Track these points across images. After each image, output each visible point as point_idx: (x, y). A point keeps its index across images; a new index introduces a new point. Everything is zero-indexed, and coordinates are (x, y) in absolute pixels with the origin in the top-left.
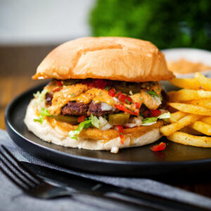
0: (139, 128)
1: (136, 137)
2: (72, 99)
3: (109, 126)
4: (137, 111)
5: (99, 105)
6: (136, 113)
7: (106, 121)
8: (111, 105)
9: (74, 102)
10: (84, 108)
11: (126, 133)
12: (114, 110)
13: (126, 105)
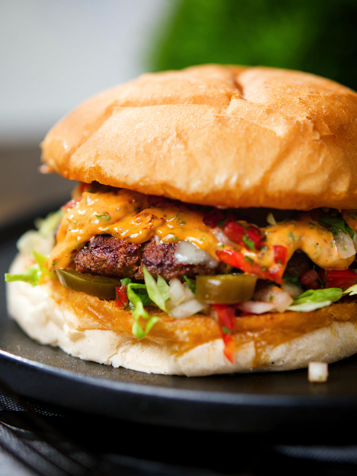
0: (281, 318)
1: (273, 343)
2: (102, 229)
3: (194, 307)
4: (277, 269)
5: (171, 246)
6: (273, 275)
7: (189, 293)
8: (206, 250)
9: (107, 236)
10: (129, 254)
11: (242, 331)
12: (212, 264)
13: (246, 253)
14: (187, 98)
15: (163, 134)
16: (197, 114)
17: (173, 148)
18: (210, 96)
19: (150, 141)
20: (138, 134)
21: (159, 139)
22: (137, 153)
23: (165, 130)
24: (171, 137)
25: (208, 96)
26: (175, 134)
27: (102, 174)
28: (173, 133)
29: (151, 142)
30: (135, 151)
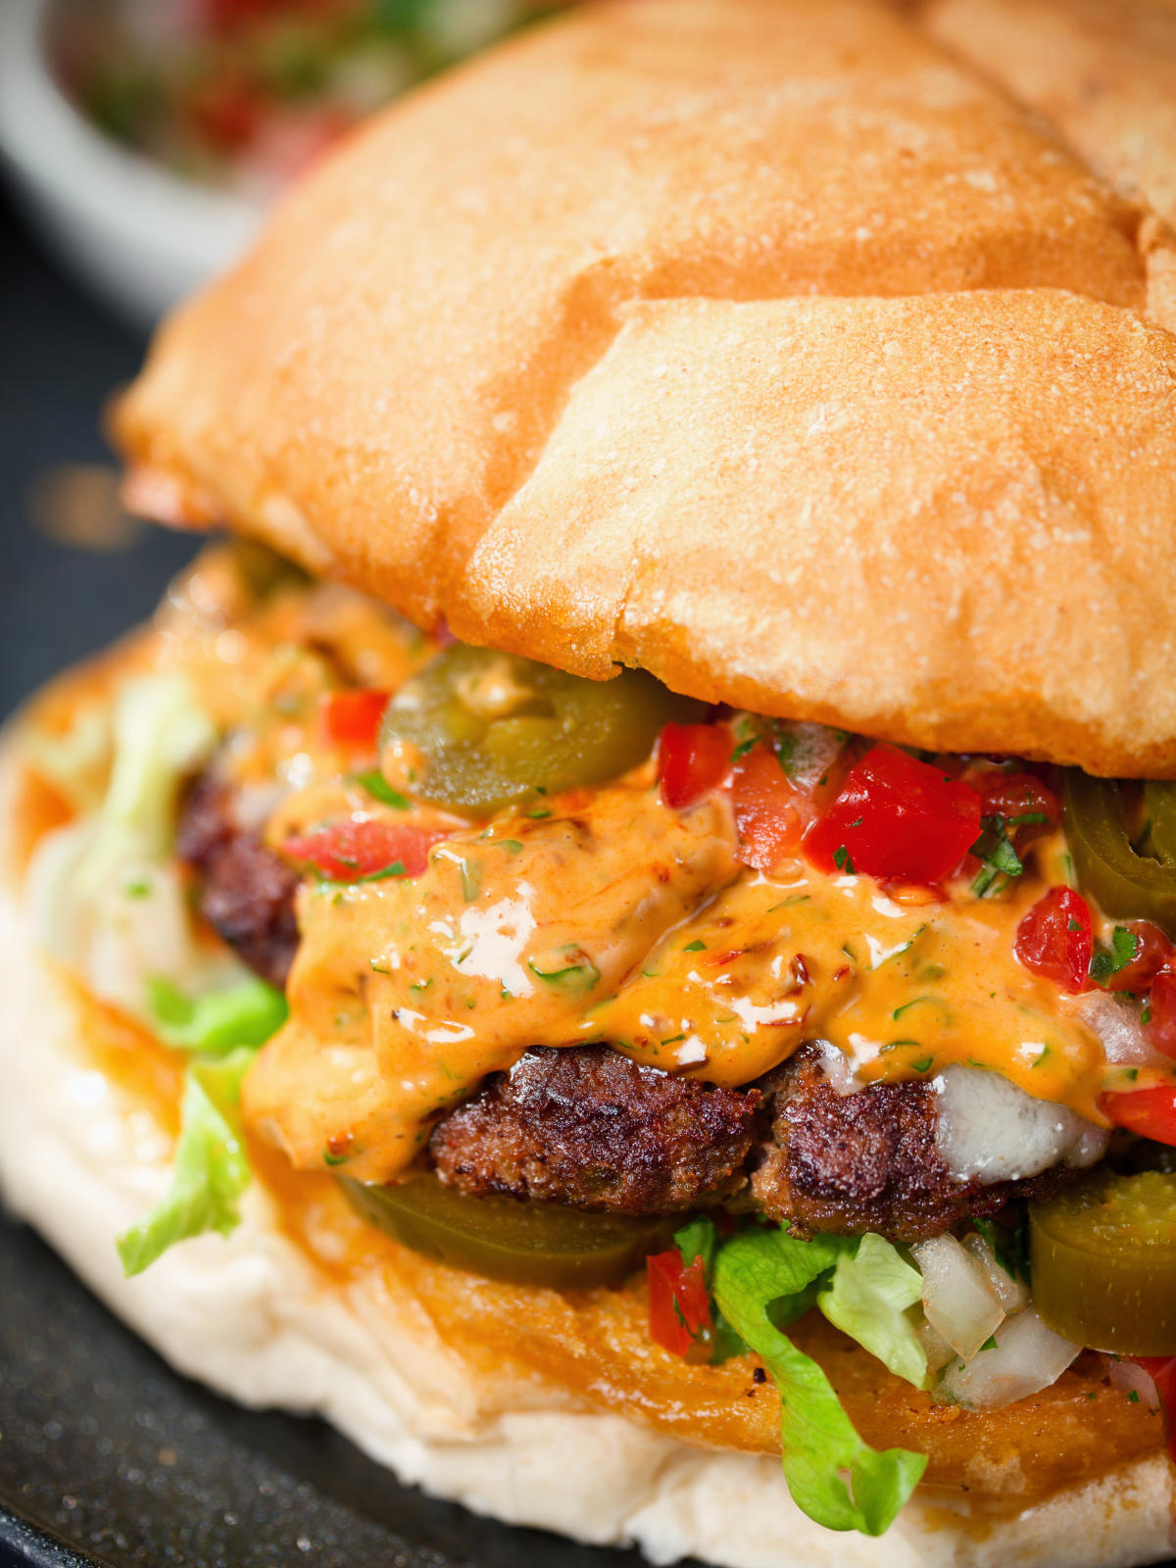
14: (952, 250)
15: (968, 470)
16: (1079, 356)
17: (1038, 541)
18: (1052, 233)
19: (915, 508)
20: (835, 466)
21: (959, 498)
22: (871, 569)
23: (975, 450)
24: (1017, 489)
25: (1043, 238)
26: (1031, 474)
27: (695, 657)
28: (1021, 468)
29: (924, 509)
30: (856, 556)
